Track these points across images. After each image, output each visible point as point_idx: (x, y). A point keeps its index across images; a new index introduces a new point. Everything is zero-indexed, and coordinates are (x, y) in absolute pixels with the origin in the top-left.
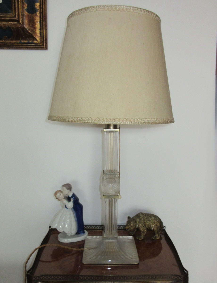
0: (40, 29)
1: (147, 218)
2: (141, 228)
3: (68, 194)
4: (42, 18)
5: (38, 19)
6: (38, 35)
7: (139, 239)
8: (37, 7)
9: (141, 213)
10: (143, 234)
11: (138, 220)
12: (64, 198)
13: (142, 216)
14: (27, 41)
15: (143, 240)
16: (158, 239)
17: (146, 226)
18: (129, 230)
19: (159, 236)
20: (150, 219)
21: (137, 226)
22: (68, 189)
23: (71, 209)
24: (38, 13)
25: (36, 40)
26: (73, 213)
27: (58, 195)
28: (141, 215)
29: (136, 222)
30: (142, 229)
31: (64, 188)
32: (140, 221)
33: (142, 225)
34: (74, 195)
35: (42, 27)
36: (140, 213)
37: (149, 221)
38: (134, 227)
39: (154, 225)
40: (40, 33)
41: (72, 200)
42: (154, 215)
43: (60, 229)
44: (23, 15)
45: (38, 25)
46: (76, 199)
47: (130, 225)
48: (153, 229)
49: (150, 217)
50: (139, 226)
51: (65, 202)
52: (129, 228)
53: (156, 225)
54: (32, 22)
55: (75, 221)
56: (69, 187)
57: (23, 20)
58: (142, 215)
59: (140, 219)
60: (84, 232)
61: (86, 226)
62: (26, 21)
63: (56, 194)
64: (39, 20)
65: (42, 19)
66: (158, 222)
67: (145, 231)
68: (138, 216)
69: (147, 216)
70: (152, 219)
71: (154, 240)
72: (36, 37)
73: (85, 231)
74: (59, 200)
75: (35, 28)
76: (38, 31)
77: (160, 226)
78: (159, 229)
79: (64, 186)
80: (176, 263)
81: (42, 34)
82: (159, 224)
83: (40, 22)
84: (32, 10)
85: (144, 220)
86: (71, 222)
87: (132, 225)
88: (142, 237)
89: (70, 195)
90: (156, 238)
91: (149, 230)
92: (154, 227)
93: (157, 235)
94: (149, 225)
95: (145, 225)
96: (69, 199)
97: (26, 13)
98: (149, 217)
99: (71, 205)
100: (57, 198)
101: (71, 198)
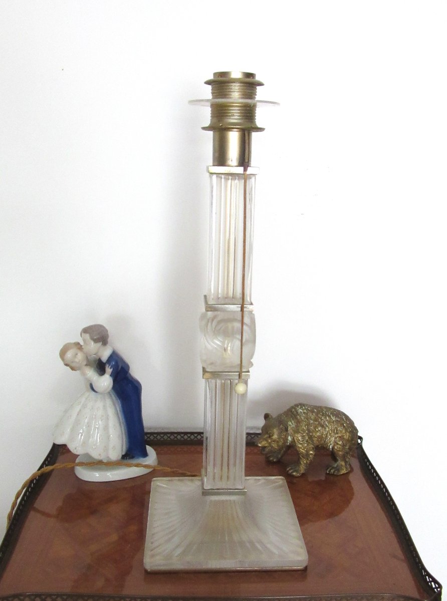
1: (316, 420)
2: (300, 446)
3: (100, 354)
7: (294, 474)
9: (302, 405)
10: (304, 462)
11: (291, 424)
12: (86, 365)
13: (304, 413)
15: (303, 474)
16: (343, 474)
17: (312, 441)
18: (267, 450)
19: (346, 464)
20: (325, 420)
21: (289, 438)
22: (96, 341)
23: (109, 393)
26: (114, 404)
27: (69, 355)
28: (301, 410)
29: (287, 430)
30: (302, 447)
31: (87, 336)
32: (297, 426)
33: (303, 437)
36: (297, 405)
37: (322, 426)
38: (280, 444)
39: (336, 438)
41: (109, 370)
42: (335, 410)
43: (75, 447)
46: (119, 369)
47: (270, 437)
48: (333, 448)
49: (324, 415)
50: (293, 440)
51: (91, 374)
52: (266, 445)
53: (341, 438)
55: (118, 425)
56: (99, 334)
58: (303, 410)
59: (298, 422)
60: (145, 454)
61: (151, 434)
63: (63, 354)
66: (346, 430)
67: (311, 452)
68: (291, 413)
69: (317, 414)
70: (329, 422)
71: (333, 475)
74: (73, 369)
77: (350, 439)
78: (347, 447)
79: (85, 331)
80: (399, 553)
82: (348, 434)
85: (308, 425)
86: (106, 428)
87: (275, 437)
88: (302, 468)
89: (105, 358)
90: (338, 470)
91: (321, 450)
92: (335, 442)
93: (343, 463)
94: (320, 437)
95: (311, 438)
96: (100, 367)
98: (323, 415)
99: (106, 382)
100: (66, 365)
101: (107, 366)
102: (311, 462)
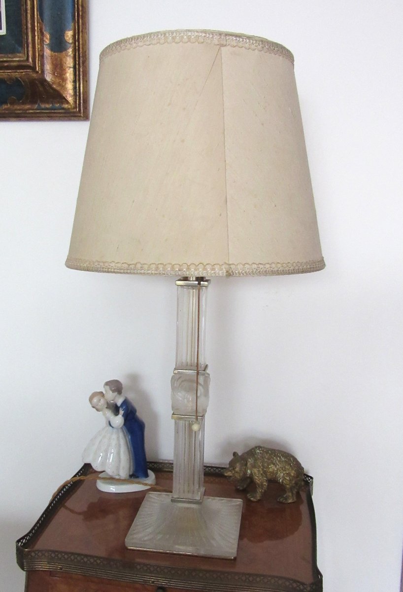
0: (75, 82)
1: (269, 459)
2: (256, 477)
3: (116, 400)
4: (77, 59)
5: (69, 62)
6: (71, 92)
7: (252, 499)
8: (68, 38)
9: (259, 447)
10: (259, 491)
11: (251, 461)
12: (107, 408)
13: (260, 453)
14: (51, 105)
15: (259, 500)
16: (290, 503)
17: (266, 475)
18: (231, 479)
19: (292, 496)
20: (276, 460)
21: (249, 471)
22: (113, 391)
23: (122, 428)
24: (70, 51)
25: (68, 102)
26: (125, 436)
27: (95, 400)
28: (258, 451)
29: (246, 465)
30: (259, 478)
31: (108, 387)
32: (255, 463)
33: (259, 471)
34: (126, 403)
35: (77, 77)
36: (256, 447)
37: (274, 464)
38: (241, 474)
39: (284, 474)
40: (75, 88)
41: (122, 412)
44: (42, 56)
45: (69, 74)
46: (129, 412)
47: (234, 469)
48: (282, 482)
49: (277, 456)
50: (251, 474)
52: (231, 475)
53: (289, 474)
54: (58, 68)
55: (127, 452)
56: (116, 386)
57: (42, 65)
58: (260, 451)
59: (256, 460)
60: (147, 476)
61: (151, 463)
62: (48, 67)
63: (91, 399)
64: (72, 65)
65: (77, 62)
66: (292, 469)
67: (265, 483)
68: (251, 453)
69: (270, 454)
70: (279, 461)
72: (67, 96)
73: (150, 472)
74: (98, 410)
75: (64, 80)
76: (70, 86)
77: (295, 475)
78: (293, 482)
79: (107, 384)
81: (78, 91)
82: (293, 472)
83: (75, 67)
84: (58, 45)
85: (263, 462)
86: (119, 454)
87: (237, 469)
88: (258, 496)
90: (286, 499)
91: (273, 481)
92: (283, 477)
93: (290, 494)
94: (272, 473)
95: (265, 472)
96: (116, 409)
97: (47, 52)
98: (275, 456)
99: (119, 420)
100: (93, 407)
101: (121, 409)
102: (265, 491)
